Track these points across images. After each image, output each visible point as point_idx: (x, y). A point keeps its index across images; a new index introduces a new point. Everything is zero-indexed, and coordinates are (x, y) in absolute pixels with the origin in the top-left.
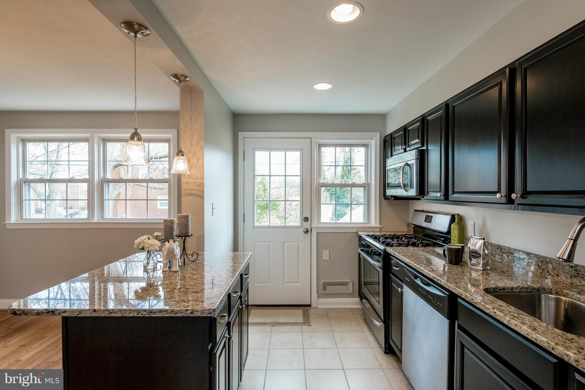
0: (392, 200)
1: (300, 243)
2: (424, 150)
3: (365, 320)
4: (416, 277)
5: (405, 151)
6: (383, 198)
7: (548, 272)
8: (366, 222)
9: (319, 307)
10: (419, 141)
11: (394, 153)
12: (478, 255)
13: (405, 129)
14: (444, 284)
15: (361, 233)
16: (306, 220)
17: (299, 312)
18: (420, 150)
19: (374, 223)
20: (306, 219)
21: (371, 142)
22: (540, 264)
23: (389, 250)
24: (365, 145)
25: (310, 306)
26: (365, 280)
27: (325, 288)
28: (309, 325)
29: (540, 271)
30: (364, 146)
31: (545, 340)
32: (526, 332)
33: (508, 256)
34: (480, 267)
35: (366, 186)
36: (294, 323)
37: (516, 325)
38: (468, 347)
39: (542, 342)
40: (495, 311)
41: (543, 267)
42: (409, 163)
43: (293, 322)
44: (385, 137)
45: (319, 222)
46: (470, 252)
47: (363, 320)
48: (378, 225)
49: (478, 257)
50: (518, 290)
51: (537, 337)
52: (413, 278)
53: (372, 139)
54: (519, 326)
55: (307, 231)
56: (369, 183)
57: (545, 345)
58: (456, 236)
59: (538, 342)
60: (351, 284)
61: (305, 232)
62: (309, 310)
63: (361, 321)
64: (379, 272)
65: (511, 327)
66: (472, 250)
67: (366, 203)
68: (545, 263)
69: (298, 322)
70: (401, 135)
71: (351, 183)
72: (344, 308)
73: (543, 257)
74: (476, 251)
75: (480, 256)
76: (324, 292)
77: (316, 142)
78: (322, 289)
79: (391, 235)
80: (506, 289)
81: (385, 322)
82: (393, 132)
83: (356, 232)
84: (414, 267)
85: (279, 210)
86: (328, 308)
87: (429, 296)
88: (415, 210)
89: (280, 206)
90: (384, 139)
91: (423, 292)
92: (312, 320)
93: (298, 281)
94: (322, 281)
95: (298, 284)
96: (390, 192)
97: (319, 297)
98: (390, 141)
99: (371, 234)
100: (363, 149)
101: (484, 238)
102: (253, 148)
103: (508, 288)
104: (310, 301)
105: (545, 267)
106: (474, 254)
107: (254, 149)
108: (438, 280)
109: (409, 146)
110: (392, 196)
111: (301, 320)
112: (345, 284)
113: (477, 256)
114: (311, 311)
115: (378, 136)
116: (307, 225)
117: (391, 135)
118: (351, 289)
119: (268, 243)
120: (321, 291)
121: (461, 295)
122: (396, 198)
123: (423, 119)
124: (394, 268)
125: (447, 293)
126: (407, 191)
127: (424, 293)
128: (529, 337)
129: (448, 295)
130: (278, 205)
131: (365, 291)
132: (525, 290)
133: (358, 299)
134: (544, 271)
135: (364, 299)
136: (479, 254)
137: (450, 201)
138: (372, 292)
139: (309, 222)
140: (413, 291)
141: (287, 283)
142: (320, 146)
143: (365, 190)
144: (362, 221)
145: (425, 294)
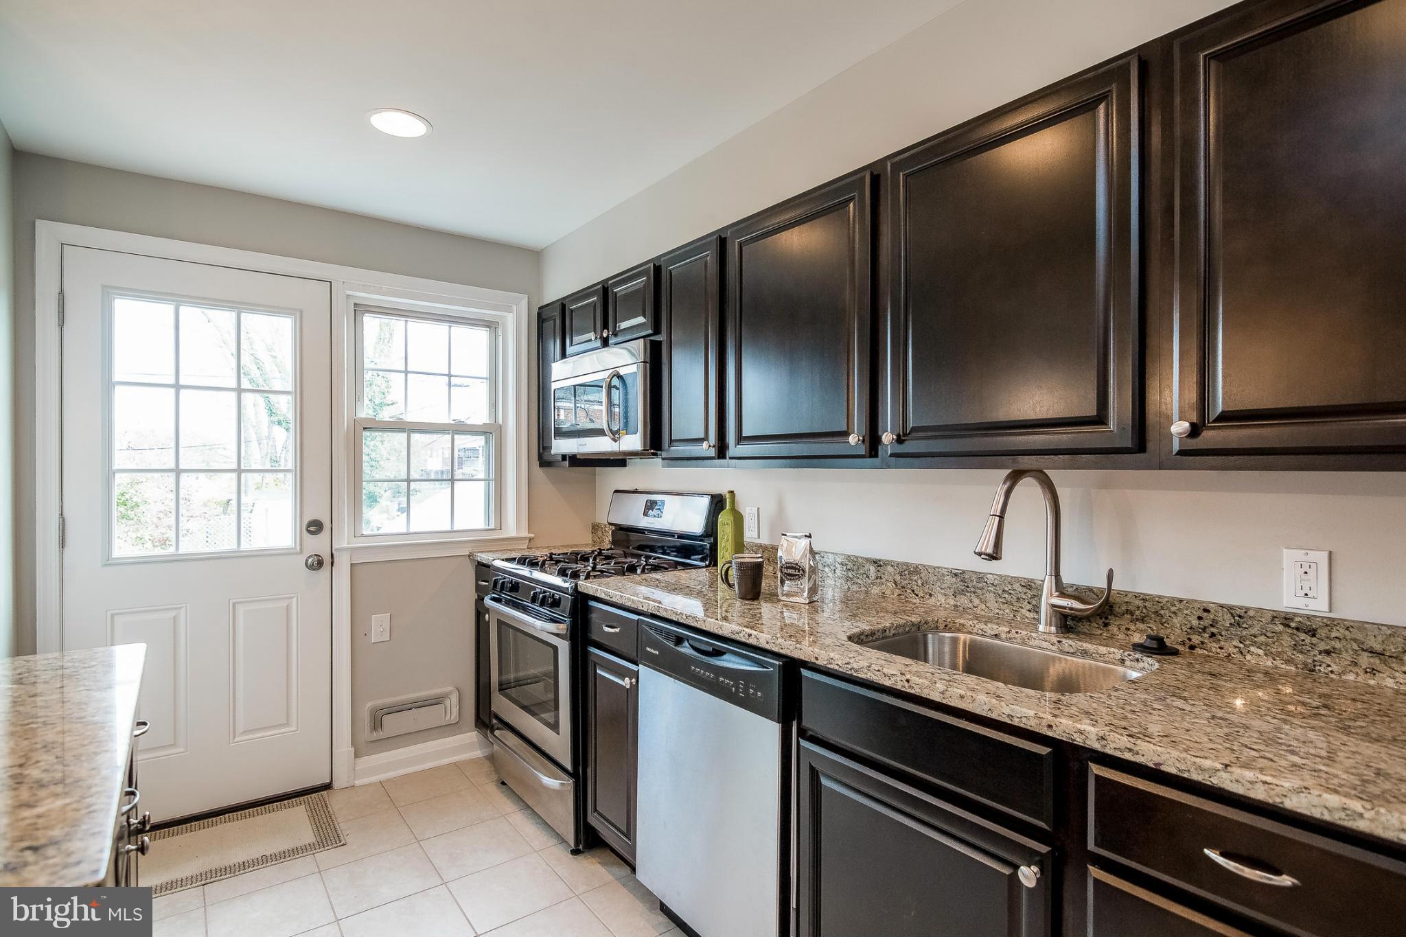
0: (564, 467)
1: (295, 599)
2: (660, 342)
3: (503, 783)
4: (679, 640)
5: (605, 343)
6: (536, 462)
7: (913, 591)
8: (492, 526)
9: (357, 783)
10: (645, 321)
11: (569, 350)
12: (799, 572)
13: (605, 291)
14: (767, 643)
15: (485, 557)
16: (312, 529)
17: (297, 813)
18: (651, 341)
19: (514, 527)
20: (315, 527)
21: (506, 316)
22: (898, 578)
23: (587, 586)
24: (490, 325)
25: (328, 787)
26: (504, 678)
27: (377, 724)
28: (340, 844)
29: (897, 592)
30: (488, 326)
31: (1031, 713)
32: (987, 708)
33: (835, 570)
34: (803, 598)
35: (491, 432)
36: (284, 852)
37: (962, 697)
38: (828, 772)
39: (1024, 720)
40: (908, 677)
41: (904, 583)
42: (622, 372)
43: (281, 849)
44: (540, 308)
45: (357, 535)
46: (782, 567)
47: (497, 786)
48: (525, 534)
49: (798, 577)
50: (893, 632)
51: (1012, 710)
52: (671, 645)
53: (509, 310)
54: (970, 698)
55: (320, 563)
56: (500, 423)
57: (1032, 725)
58: (730, 540)
59: (1016, 722)
60: (454, 698)
61: (311, 567)
62: (326, 799)
63: (492, 789)
64: (555, 649)
65: (950, 704)
66: (787, 563)
67: (492, 476)
68: (907, 576)
69: (299, 844)
70: (594, 305)
71: (453, 422)
72: (435, 769)
73: (903, 564)
74: (797, 564)
75: (803, 575)
76: (375, 736)
77: (349, 295)
78: (367, 728)
79: (567, 553)
80: (874, 633)
81: (574, 775)
82: (567, 297)
83: (469, 556)
84: (674, 619)
85: (142, 519)
86: (388, 780)
87: (721, 679)
88: (616, 491)
89: (148, 507)
90: (539, 315)
91: (704, 674)
92: (343, 827)
93: (287, 721)
94: (369, 705)
95: (291, 729)
96: (562, 446)
97: (357, 755)
98: (558, 322)
99: (518, 555)
100: (482, 335)
101: (810, 534)
102: (104, 287)
103: (878, 631)
104: (329, 775)
105: (907, 582)
106: (792, 572)
107: (109, 293)
108: (750, 635)
109: (615, 335)
110: (564, 457)
111: (307, 835)
112: (437, 701)
113: (796, 575)
114: (334, 801)
115: (524, 303)
116: (318, 544)
117: (562, 305)
118: (455, 710)
119: (173, 614)
120: (366, 734)
121: (817, 659)
122: (575, 461)
123: (657, 271)
124: (606, 629)
125: (777, 663)
126: (615, 441)
127: (708, 674)
128: (994, 716)
129: (779, 665)
130: (137, 505)
131: (501, 704)
132: (901, 630)
133: (472, 736)
134: (906, 591)
135: (498, 729)
136: (802, 570)
137: (731, 458)
138: (526, 704)
139: (326, 533)
140: (671, 676)
141: (245, 732)
142: (360, 309)
143: (487, 442)
144: (481, 524)
145: (709, 676)
